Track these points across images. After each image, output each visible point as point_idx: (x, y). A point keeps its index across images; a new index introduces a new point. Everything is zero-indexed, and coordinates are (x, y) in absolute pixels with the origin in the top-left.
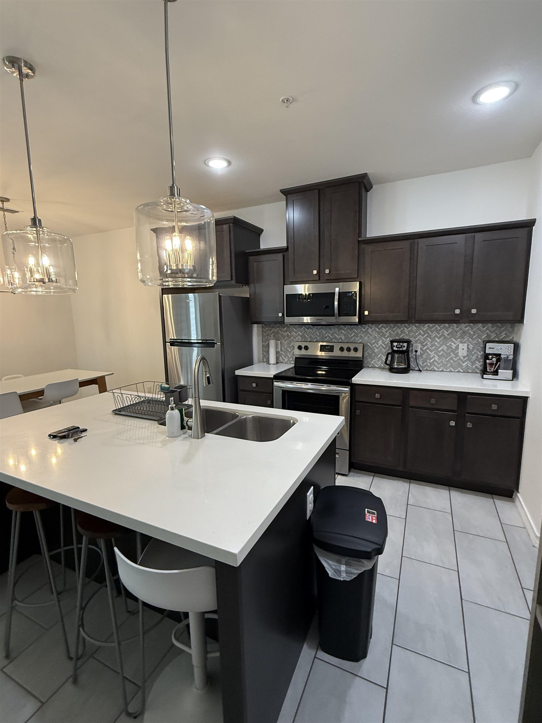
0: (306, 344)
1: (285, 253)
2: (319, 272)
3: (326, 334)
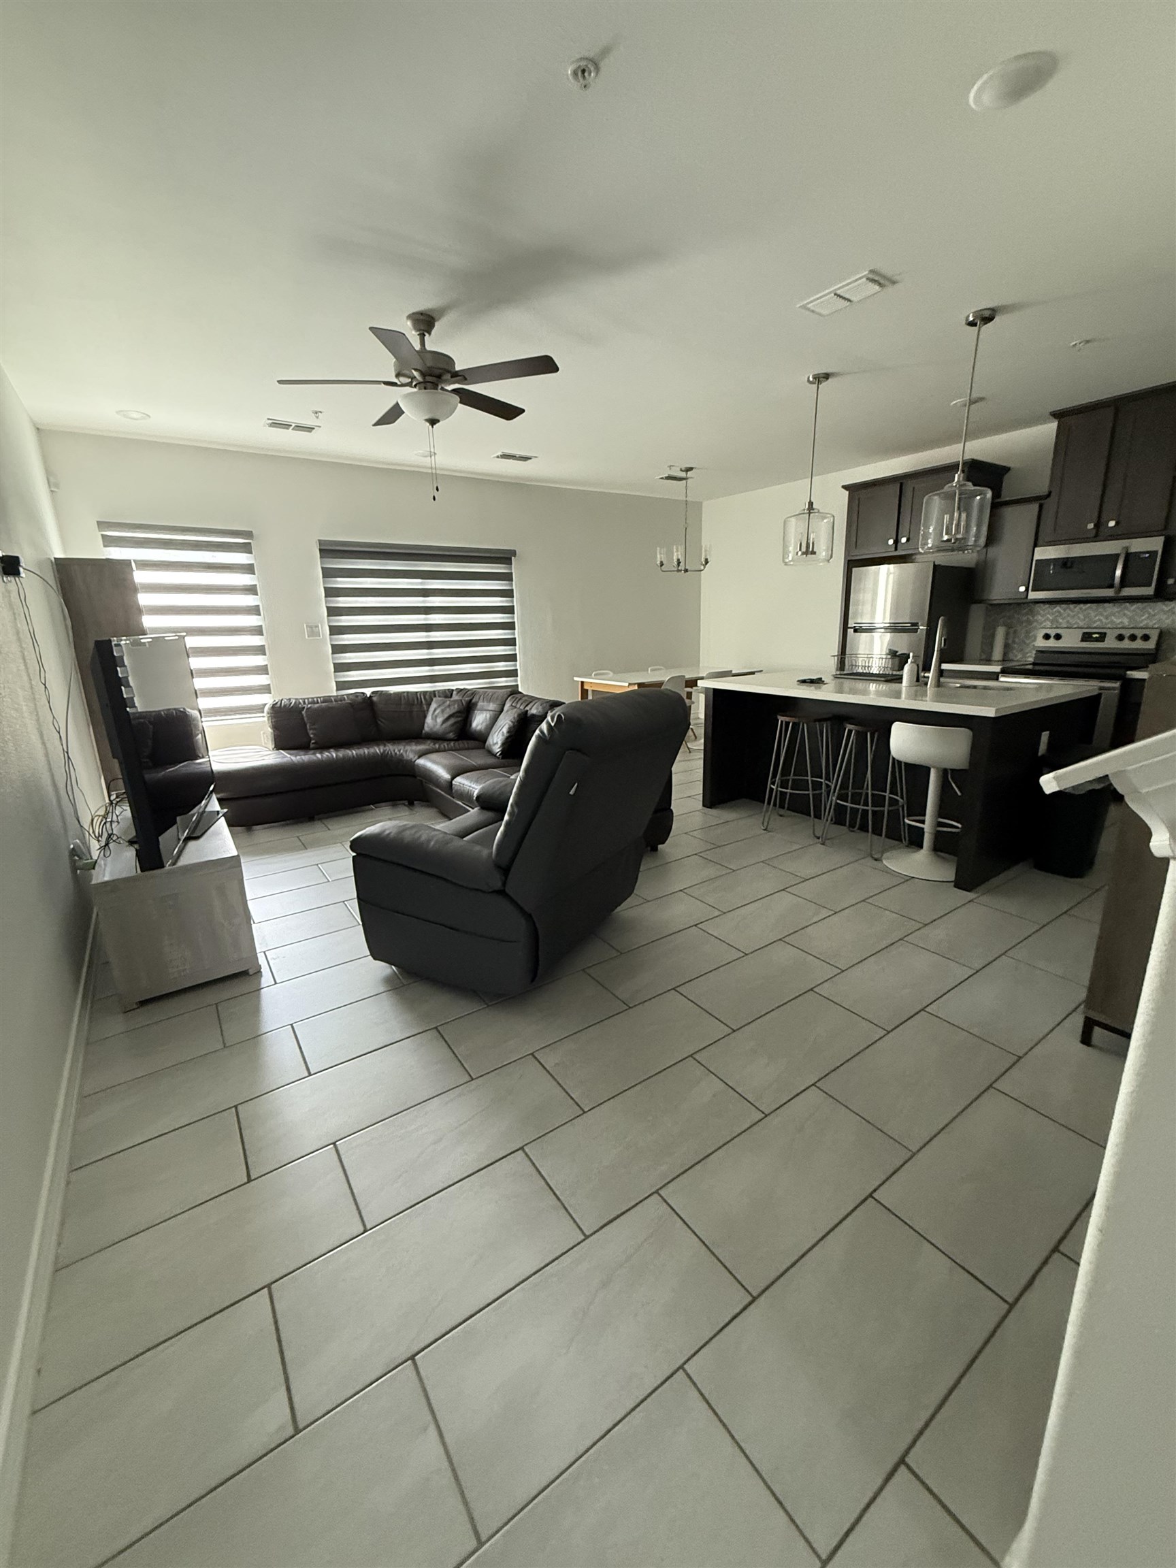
0: (1059, 631)
1: (1043, 502)
2: (1097, 526)
3: (1095, 617)
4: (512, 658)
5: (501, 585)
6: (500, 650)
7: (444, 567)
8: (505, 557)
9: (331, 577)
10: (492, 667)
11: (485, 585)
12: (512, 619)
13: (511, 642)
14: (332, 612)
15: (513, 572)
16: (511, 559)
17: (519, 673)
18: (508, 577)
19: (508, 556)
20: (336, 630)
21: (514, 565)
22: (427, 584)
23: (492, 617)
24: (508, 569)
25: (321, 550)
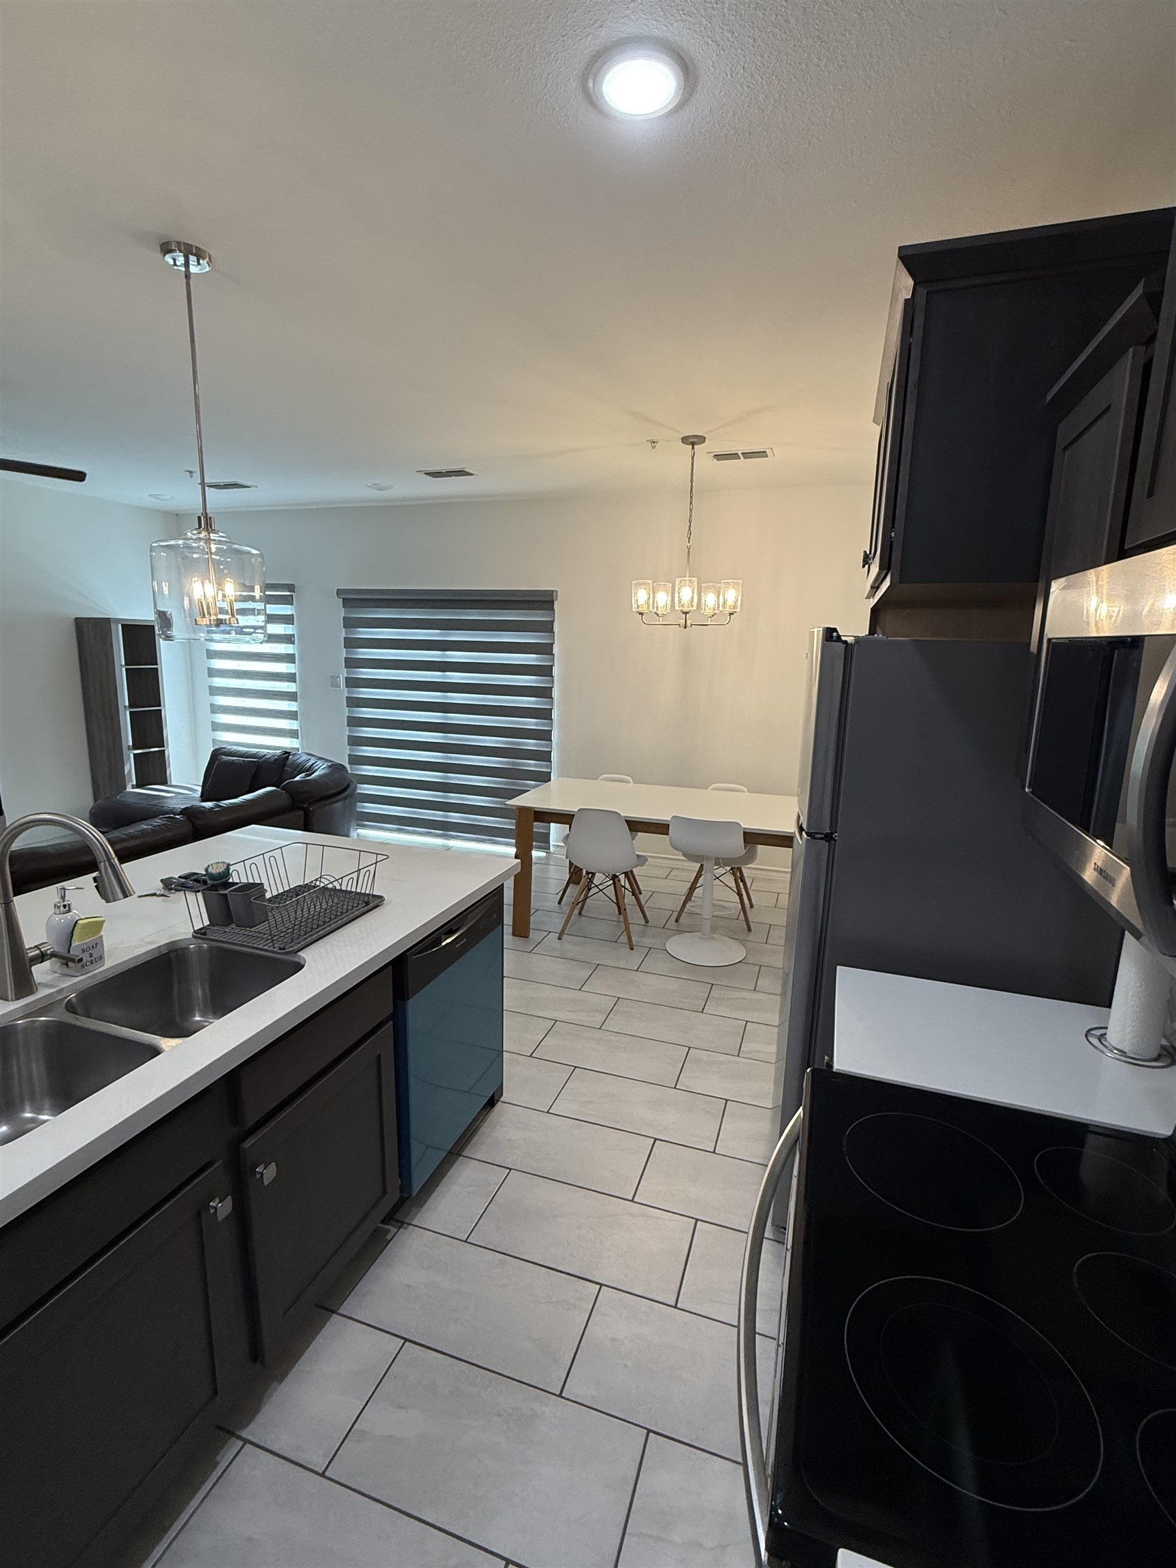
4: (546, 736)
5: (538, 638)
6: (531, 723)
7: (468, 614)
8: (544, 601)
9: (351, 628)
10: (519, 744)
11: (517, 638)
12: (548, 682)
13: (546, 714)
14: (351, 663)
15: (554, 621)
16: (552, 602)
17: (554, 756)
18: (548, 627)
19: (548, 599)
20: (352, 683)
21: (556, 611)
22: (447, 635)
23: (523, 679)
24: (548, 616)
25: (343, 599)
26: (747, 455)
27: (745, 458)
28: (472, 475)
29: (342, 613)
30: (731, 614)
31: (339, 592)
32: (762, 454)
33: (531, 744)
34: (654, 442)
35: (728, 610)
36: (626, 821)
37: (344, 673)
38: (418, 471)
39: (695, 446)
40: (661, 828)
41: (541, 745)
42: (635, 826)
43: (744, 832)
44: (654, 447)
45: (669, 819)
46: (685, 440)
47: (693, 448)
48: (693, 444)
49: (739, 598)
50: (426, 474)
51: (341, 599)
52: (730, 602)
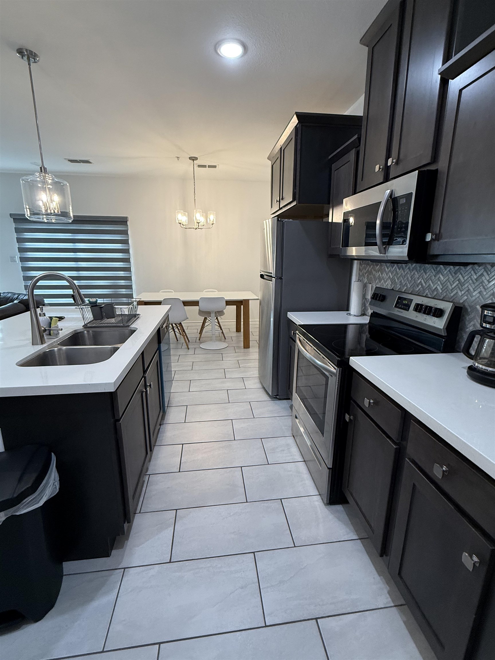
1: (359, 148)
4: (129, 278)
5: (121, 237)
6: (121, 274)
7: (86, 227)
8: (123, 221)
9: (21, 233)
10: (117, 283)
11: (111, 237)
12: (128, 256)
13: (128, 269)
14: (22, 250)
15: (128, 230)
16: (127, 222)
17: (134, 287)
18: (125, 233)
19: (125, 220)
20: (23, 259)
21: (129, 226)
22: (75, 236)
23: (116, 255)
24: (125, 228)
25: (14, 219)
26: (209, 166)
27: (208, 167)
28: (91, 163)
29: (13, 225)
30: (213, 224)
31: (11, 215)
32: (215, 167)
33: (122, 282)
34: (178, 158)
35: (211, 222)
36: (183, 302)
37: (18, 255)
38: (65, 159)
39: (194, 161)
40: (195, 303)
41: (128, 283)
42: (186, 303)
43: (226, 301)
44: (178, 160)
45: (199, 299)
46: (190, 158)
47: (193, 162)
48: (193, 160)
49: (215, 219)
50: (69, 160)
51: (13, 219)
52: (212, 220)
